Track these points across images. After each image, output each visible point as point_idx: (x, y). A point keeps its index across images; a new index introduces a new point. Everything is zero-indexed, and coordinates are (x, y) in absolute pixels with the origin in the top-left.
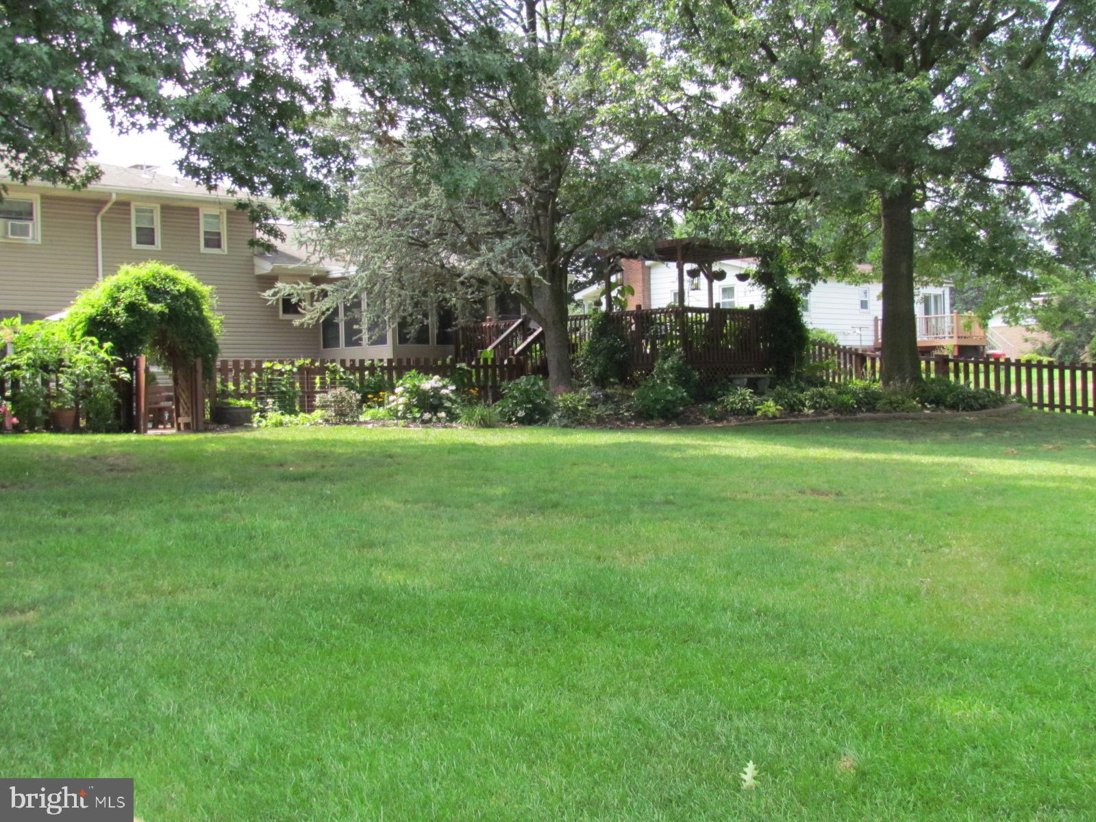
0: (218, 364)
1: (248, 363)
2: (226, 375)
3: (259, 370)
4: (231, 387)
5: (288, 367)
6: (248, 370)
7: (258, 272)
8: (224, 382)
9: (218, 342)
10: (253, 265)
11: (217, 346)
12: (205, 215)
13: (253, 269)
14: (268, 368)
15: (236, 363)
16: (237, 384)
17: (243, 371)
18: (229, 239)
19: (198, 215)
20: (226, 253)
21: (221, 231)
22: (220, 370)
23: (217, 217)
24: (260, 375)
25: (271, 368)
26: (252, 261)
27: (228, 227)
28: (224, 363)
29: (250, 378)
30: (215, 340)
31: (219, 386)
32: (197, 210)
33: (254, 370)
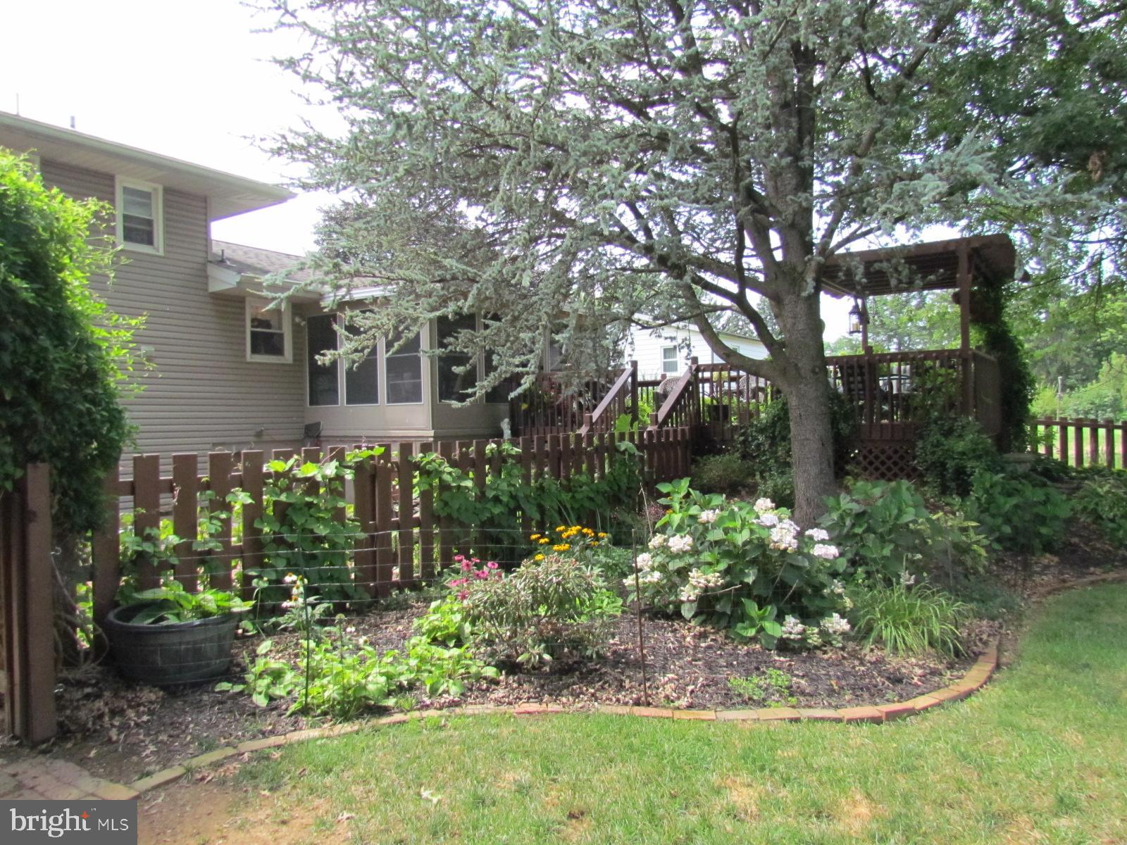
0: (125, 471)
1: (220, 464)
2: (152, 504)
3: (254, 482)
4: (167, 534)
5: (331, 469)
6: (221, 484)
7: (215, 287)
8: (143, 526)
9: (119, 403)
10: (207, 277)
11: (115, 418)
12: (126, 191)
13: (206, 284)
14: (278, 475)
15: (185, 465)
16: (186, 526)
17: (207, 486)
18: (166, 232)
19: (113, 186)
20: (161, 253)
21: (153, 217)
22: (132, 489)
23: (147, 195)
24: (257, 496)
25: (285, 474)
26: (205, 271)
27: (165, 212)
28: (146, 466)
29: (228, 508)
30: (110, 395)
31: (127, 539)
32: (111, 178)
33: (241, 483)
